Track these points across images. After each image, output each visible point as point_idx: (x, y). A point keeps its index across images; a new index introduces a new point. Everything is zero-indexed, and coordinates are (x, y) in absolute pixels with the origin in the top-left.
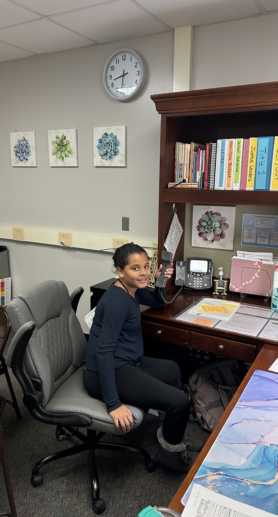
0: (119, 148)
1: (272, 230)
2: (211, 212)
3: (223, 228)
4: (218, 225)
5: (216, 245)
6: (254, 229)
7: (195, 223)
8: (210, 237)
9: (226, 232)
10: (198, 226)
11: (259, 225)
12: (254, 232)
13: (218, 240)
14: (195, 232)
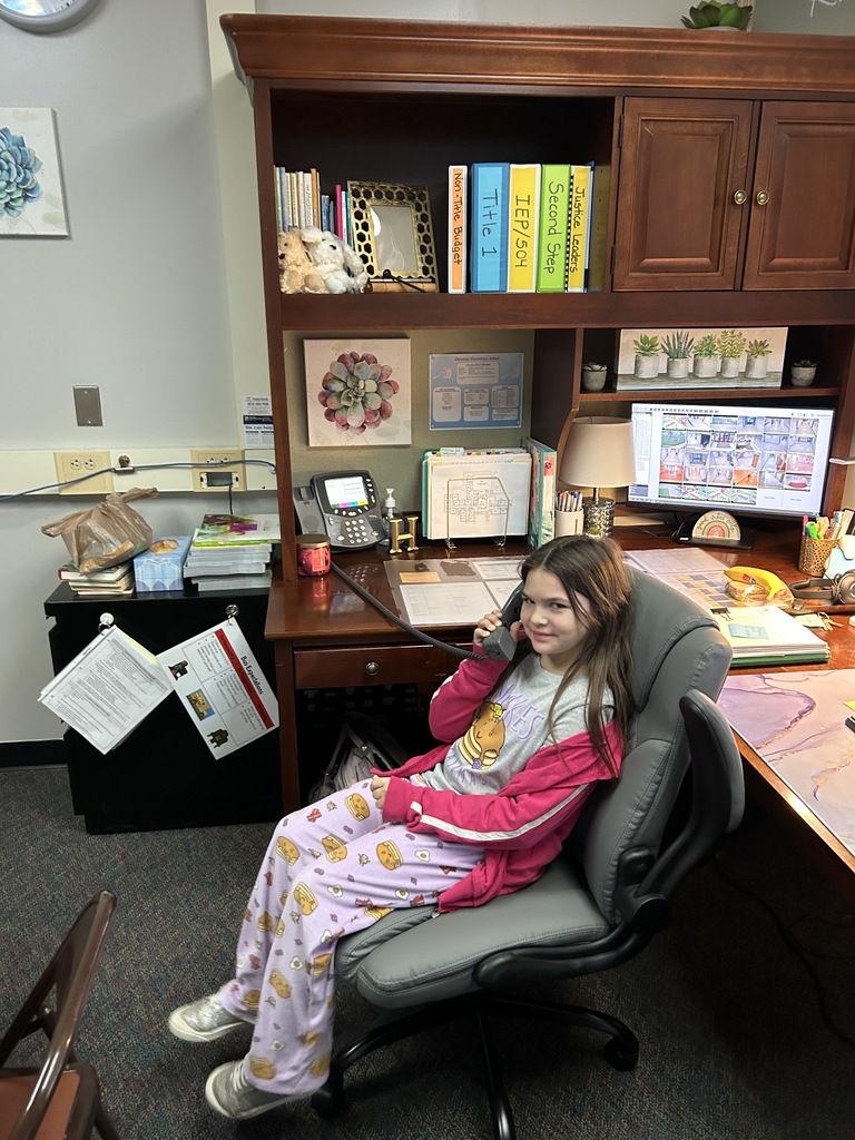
0: (38, 177)
1: (494, 388)
2: (351, 355)
3: (386, 393)
4: (371, 386)
5: (371, 437)
6: (457, 389)
7: (314, 387)
8: (355, 418)
9: (393, 402)
10: (322, 394)
11: (467, 379)
12: (456, 396)
13: (376, 424)
14: (316, 411)
